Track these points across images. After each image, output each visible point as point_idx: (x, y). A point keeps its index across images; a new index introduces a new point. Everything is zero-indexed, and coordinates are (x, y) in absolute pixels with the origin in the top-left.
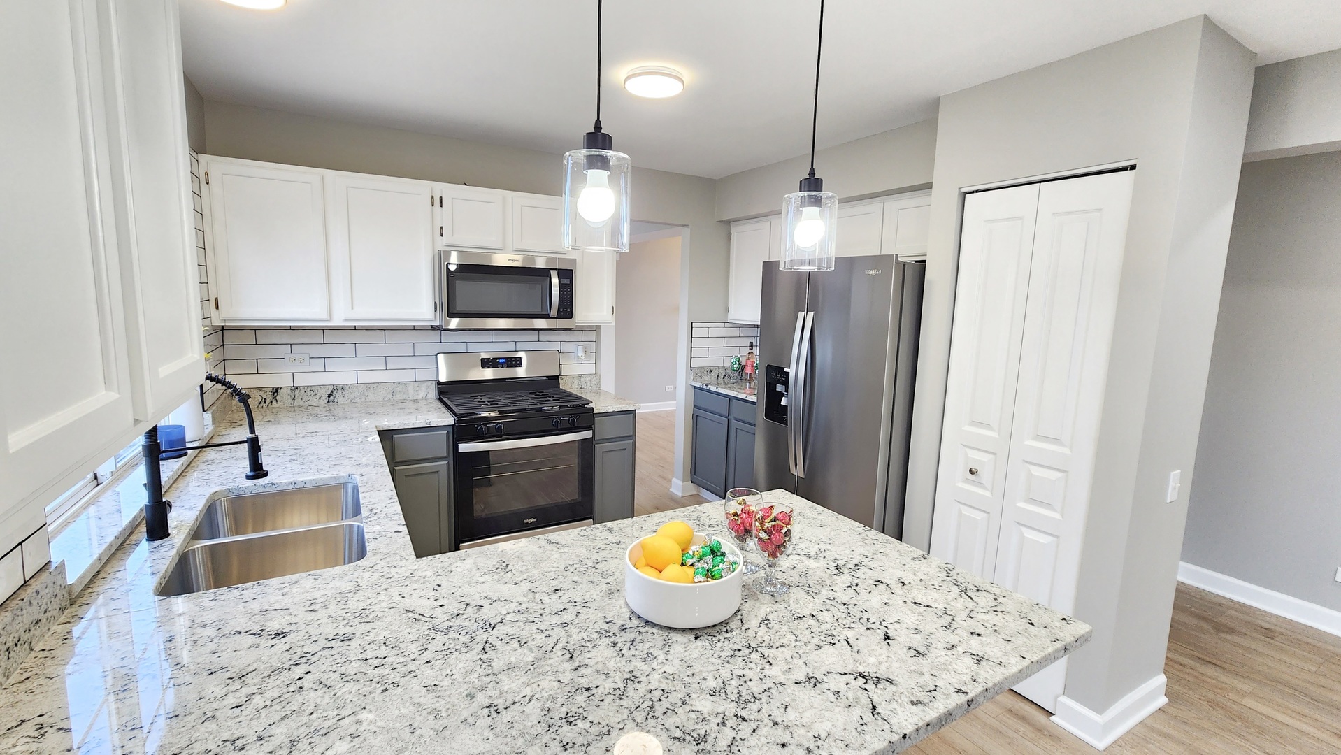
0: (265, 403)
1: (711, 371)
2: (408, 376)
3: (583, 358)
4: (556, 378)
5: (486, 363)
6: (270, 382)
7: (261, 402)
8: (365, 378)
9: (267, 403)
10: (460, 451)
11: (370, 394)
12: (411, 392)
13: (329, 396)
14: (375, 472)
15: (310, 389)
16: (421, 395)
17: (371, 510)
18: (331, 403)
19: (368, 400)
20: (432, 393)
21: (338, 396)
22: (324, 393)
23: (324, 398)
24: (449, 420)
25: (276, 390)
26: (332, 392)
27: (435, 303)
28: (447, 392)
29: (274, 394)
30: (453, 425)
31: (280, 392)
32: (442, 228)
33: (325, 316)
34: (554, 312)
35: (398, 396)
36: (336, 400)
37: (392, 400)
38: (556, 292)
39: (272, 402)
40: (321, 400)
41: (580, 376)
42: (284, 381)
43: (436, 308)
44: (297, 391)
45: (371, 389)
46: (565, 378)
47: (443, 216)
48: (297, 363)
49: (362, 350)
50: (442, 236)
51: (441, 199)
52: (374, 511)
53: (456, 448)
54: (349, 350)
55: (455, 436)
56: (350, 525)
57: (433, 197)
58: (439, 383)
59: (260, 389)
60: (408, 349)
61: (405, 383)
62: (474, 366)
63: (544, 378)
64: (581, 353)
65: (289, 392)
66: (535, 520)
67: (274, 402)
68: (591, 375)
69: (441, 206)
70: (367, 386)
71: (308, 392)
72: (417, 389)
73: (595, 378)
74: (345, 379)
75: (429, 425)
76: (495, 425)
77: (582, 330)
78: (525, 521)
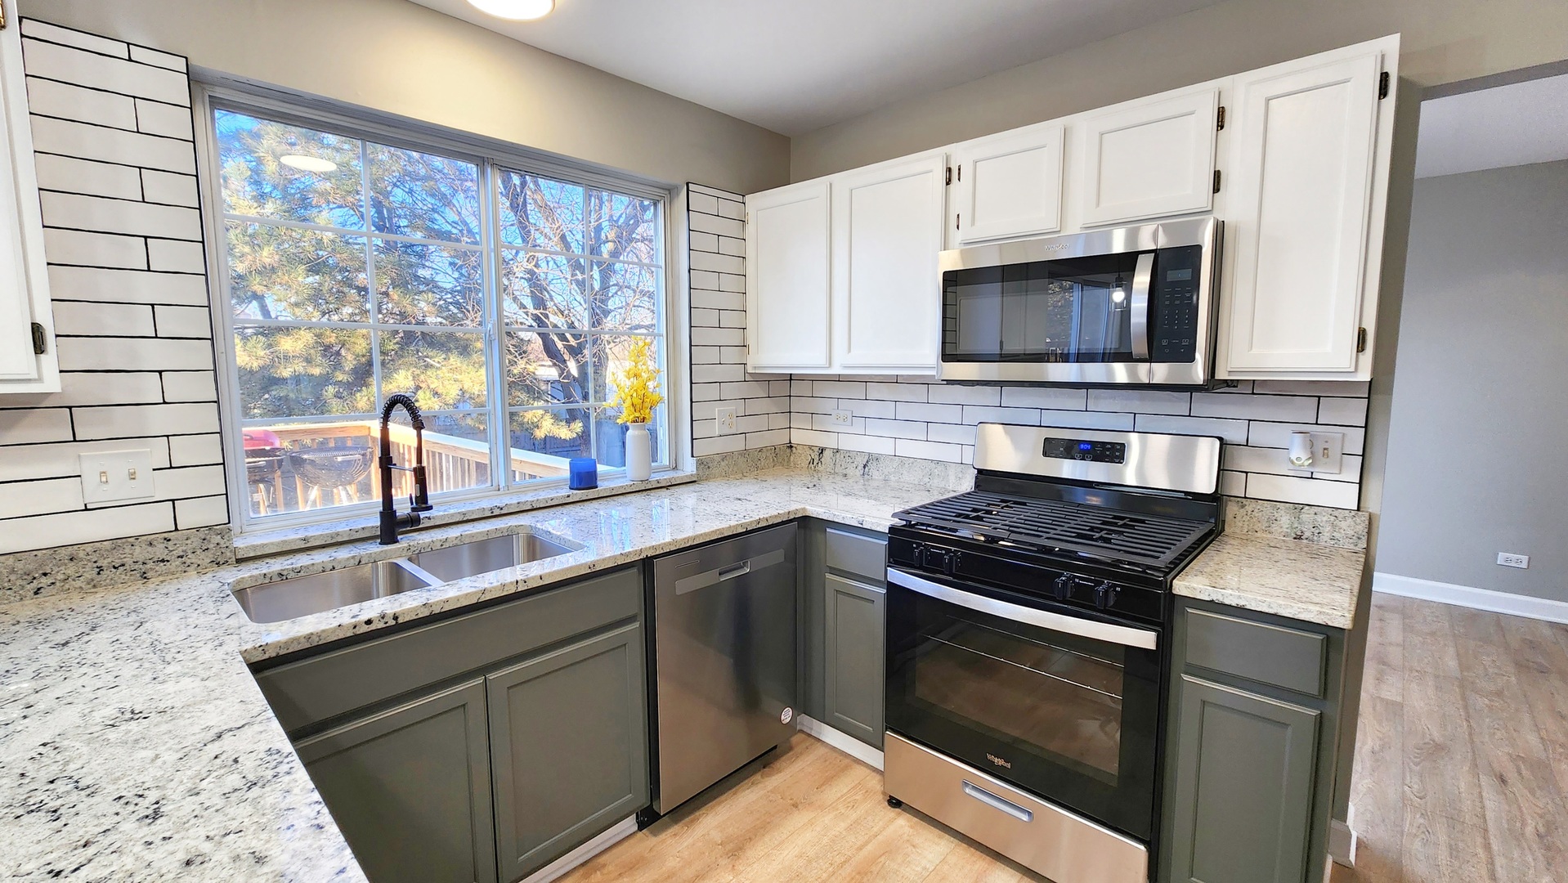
3: (1314, 463)
5: (1053, 448)
6: (819, 440)
7: (809, 462)
8: (907, 449)
9: (815, 464)
11: (905, 472)
13: (864, 467)
15: (849, 454)
18: (865, 476)
19: (902, 480)
21: (872, 466)
22: (860, 461)
23: (860, 468)
25: (822, 450)
26: (867, 462)
29: (820, 454)
30: (888, 535)
31: (825, 453)
32: (957, 216)
33: (825, 363)
35: (935, 481)
36: (870, 474)
39: (817, 464)
40: (857, 471)
42: (829, 442)
44: (838, 454)
45: (906, 465)
48: (841, 421)
49: (904, 411)
54: (888, 410)
58: (983, 471)
59: (810, 447)
60: (953, 414)
64: (1298, 451)
65: (832, 455)
66: (1009, 766)
67: (819, 464)
68: (1336, 513)
69: (959, 180)
70: (903, 460)
71: (847, 458)
72: (960, 476)
73: (1350, 520)
74: (882, 447)
75: (861, 526)
76: (944, 552)
77: (1319, 397)
78: (990, 757)
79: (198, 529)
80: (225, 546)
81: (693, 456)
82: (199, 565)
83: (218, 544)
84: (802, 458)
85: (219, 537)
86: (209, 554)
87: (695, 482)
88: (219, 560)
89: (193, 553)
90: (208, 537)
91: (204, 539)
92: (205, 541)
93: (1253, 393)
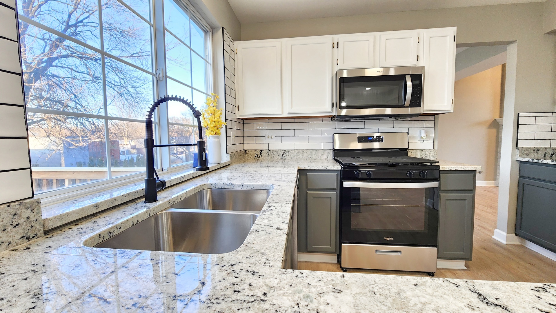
0: (257, 157)
1: (538, 150)
2: (318, 147)
3: (425, 138)
4: (406, 149)
5: (360, 140)
6: (259, 147)
7: (256, 156)
8: (299, 147)
9: (258, 156)
10: (344, 186)
11: (300, 154)
12: (320, 155)
13: (282, 155)
14: (286, 185)
15: (275, 151)
16: (325, 156)
17: (269, 207)
18: (283, 158)
19: (299, 158)
20: (330, 156)
21: (286, 155)
22: (280, 153)
23: (280, 156)
24: (338, 167)
25: (262, 151)
26: (284, 153)
27: (333, 103)
28: (337, 154)
29: (261, 153)
30: (340, 170)
31: (263, 152)
32: (338, 60)
33: (280, 112)
34: (407, 103)
35: (313, 157)
36: (285, 157)
37: (310, 158)
38: (409, 91)
39: (260, 156)
40: (279, 157)
41: (422, 150)
42: (265, 147)
43: (333, 105)
44: (270, 152)
45: (301, 152)
46: (411, 151)
47: (338, 53)
48: (270, 139)
49: (298, 133)
50: (338, 64)
51: (338, 43)
52: (272, 208)
53: (341, 184)
54: (291, 133)
55: (341, 177)
56: (254, 215)
57: (333, 43)
58: (334, 150)
59: (256, 150)
60: (319, 132)
61: (317, 150)
62: (354, 141)
63: (398, 150)
64: (423, 135)
65: (267, 152)
66: (392, 239)
67: (261, 156)
68: (430, 150)
69: (338, 48)
70: (299, 151)
71: (274, 152)
72: (323, 154)
73: (433, 152)
74: (290, 147)
75: (326, 169)
76: (366, 172)
77: (424, 121)
78: (385, 238)
79: (8, 204)
80: (35, 219)
81: (227, 153)
82: (10, 243)
83: (28, 218)
84: (252, 155)
85: (29, 210)
86: (19, 229)
87: (229, 165)
88: (29, 234)
89: (4, 230)
90: (18, 212)
91: (15, 215)
92: (16, 217)
93: (409, 120)
